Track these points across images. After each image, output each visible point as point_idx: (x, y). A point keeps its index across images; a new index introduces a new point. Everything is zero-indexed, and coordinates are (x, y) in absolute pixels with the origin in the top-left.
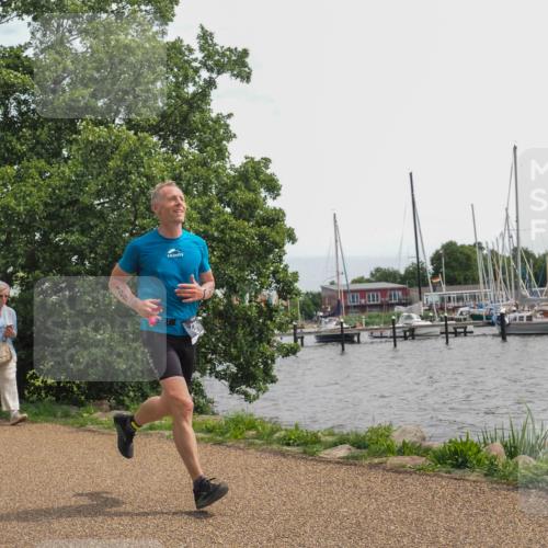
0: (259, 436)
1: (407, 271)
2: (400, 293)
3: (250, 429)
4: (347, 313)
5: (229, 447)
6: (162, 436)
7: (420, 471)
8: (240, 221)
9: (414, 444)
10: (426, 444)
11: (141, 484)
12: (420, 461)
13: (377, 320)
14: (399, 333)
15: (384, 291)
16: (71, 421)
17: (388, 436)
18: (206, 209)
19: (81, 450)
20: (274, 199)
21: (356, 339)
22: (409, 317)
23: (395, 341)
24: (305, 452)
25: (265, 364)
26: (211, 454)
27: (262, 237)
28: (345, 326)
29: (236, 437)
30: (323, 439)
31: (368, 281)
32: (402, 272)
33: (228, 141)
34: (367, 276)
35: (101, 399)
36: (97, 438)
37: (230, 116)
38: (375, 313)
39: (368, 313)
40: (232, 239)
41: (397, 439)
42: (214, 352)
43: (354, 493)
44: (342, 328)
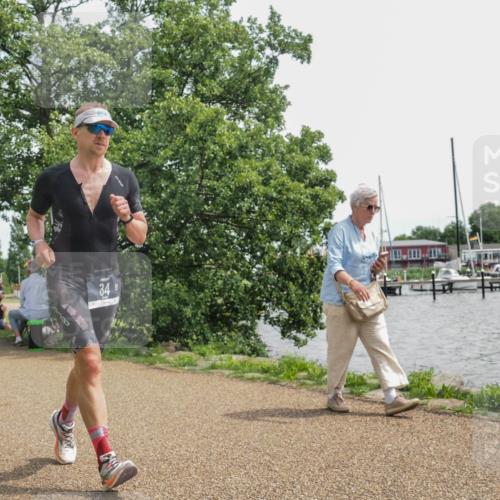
0: (310, 377)
1: (447, 230)
2: (440, 250)
3: (302, 371)
4: (389, 267)
5: (282, 386)
6: (223, 375)
7: (458, 412)
8: (296, 183)
9: (452, 388)
10: (464, 388)
11: (205, 417)
12: (459, 404)
13: (418, 275)
14: (438, 287)
15: (424, 248)
16: (142, 359)
17: (428, 380)
18: (265, 171)
19: (152, 386)
20: (326, 164)
21: (397, 291)
22: (448, 272)
23: (434, 295)
24: (352, 393)
25: (315, 312)
26: (267, 392)
27: (315, 197)
28: (387, 279)
29: (289, 377)
30: (368, 381)
31: (410, 238)
32: (442, 231)
33: (284, 111)
34: (409, 234)
35: (167, 340)
36: (165, 376)
37: (287, 87)
38: (415, 268)
39: (409, 268)
40: (288, 199)
41: (437, 384)
42: (268, 300)
43: (398, 431)
44: (385, 281)
